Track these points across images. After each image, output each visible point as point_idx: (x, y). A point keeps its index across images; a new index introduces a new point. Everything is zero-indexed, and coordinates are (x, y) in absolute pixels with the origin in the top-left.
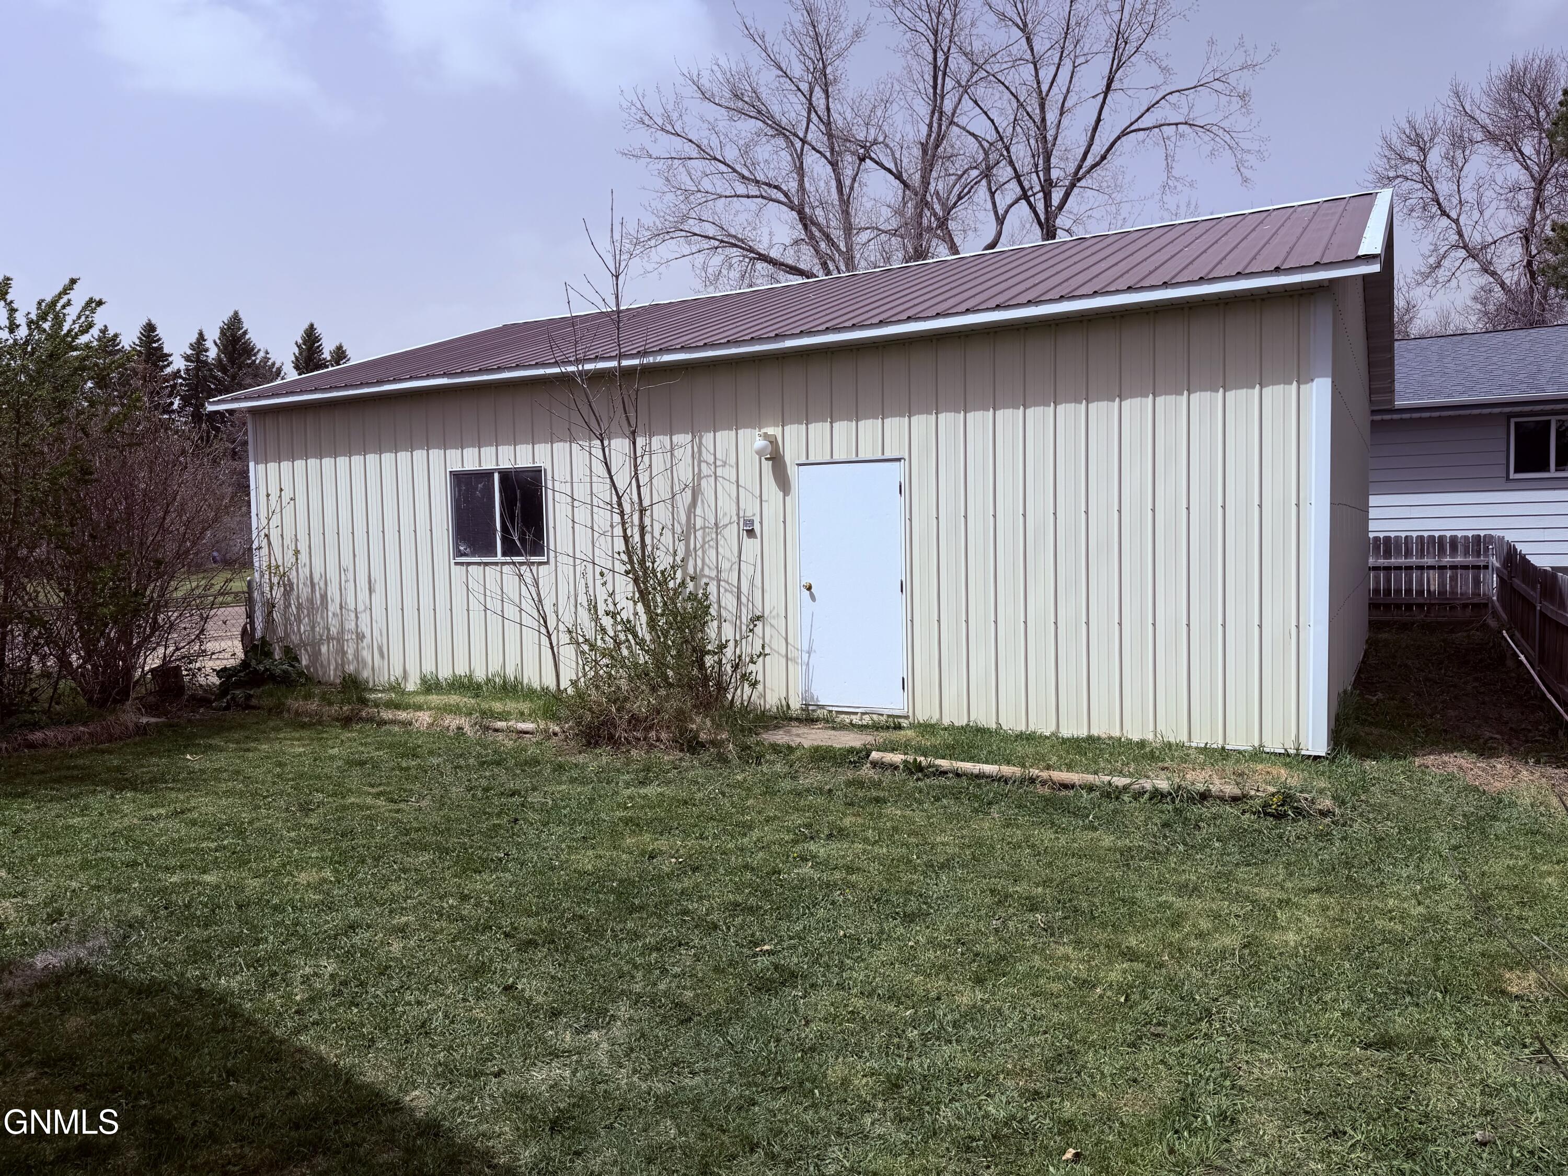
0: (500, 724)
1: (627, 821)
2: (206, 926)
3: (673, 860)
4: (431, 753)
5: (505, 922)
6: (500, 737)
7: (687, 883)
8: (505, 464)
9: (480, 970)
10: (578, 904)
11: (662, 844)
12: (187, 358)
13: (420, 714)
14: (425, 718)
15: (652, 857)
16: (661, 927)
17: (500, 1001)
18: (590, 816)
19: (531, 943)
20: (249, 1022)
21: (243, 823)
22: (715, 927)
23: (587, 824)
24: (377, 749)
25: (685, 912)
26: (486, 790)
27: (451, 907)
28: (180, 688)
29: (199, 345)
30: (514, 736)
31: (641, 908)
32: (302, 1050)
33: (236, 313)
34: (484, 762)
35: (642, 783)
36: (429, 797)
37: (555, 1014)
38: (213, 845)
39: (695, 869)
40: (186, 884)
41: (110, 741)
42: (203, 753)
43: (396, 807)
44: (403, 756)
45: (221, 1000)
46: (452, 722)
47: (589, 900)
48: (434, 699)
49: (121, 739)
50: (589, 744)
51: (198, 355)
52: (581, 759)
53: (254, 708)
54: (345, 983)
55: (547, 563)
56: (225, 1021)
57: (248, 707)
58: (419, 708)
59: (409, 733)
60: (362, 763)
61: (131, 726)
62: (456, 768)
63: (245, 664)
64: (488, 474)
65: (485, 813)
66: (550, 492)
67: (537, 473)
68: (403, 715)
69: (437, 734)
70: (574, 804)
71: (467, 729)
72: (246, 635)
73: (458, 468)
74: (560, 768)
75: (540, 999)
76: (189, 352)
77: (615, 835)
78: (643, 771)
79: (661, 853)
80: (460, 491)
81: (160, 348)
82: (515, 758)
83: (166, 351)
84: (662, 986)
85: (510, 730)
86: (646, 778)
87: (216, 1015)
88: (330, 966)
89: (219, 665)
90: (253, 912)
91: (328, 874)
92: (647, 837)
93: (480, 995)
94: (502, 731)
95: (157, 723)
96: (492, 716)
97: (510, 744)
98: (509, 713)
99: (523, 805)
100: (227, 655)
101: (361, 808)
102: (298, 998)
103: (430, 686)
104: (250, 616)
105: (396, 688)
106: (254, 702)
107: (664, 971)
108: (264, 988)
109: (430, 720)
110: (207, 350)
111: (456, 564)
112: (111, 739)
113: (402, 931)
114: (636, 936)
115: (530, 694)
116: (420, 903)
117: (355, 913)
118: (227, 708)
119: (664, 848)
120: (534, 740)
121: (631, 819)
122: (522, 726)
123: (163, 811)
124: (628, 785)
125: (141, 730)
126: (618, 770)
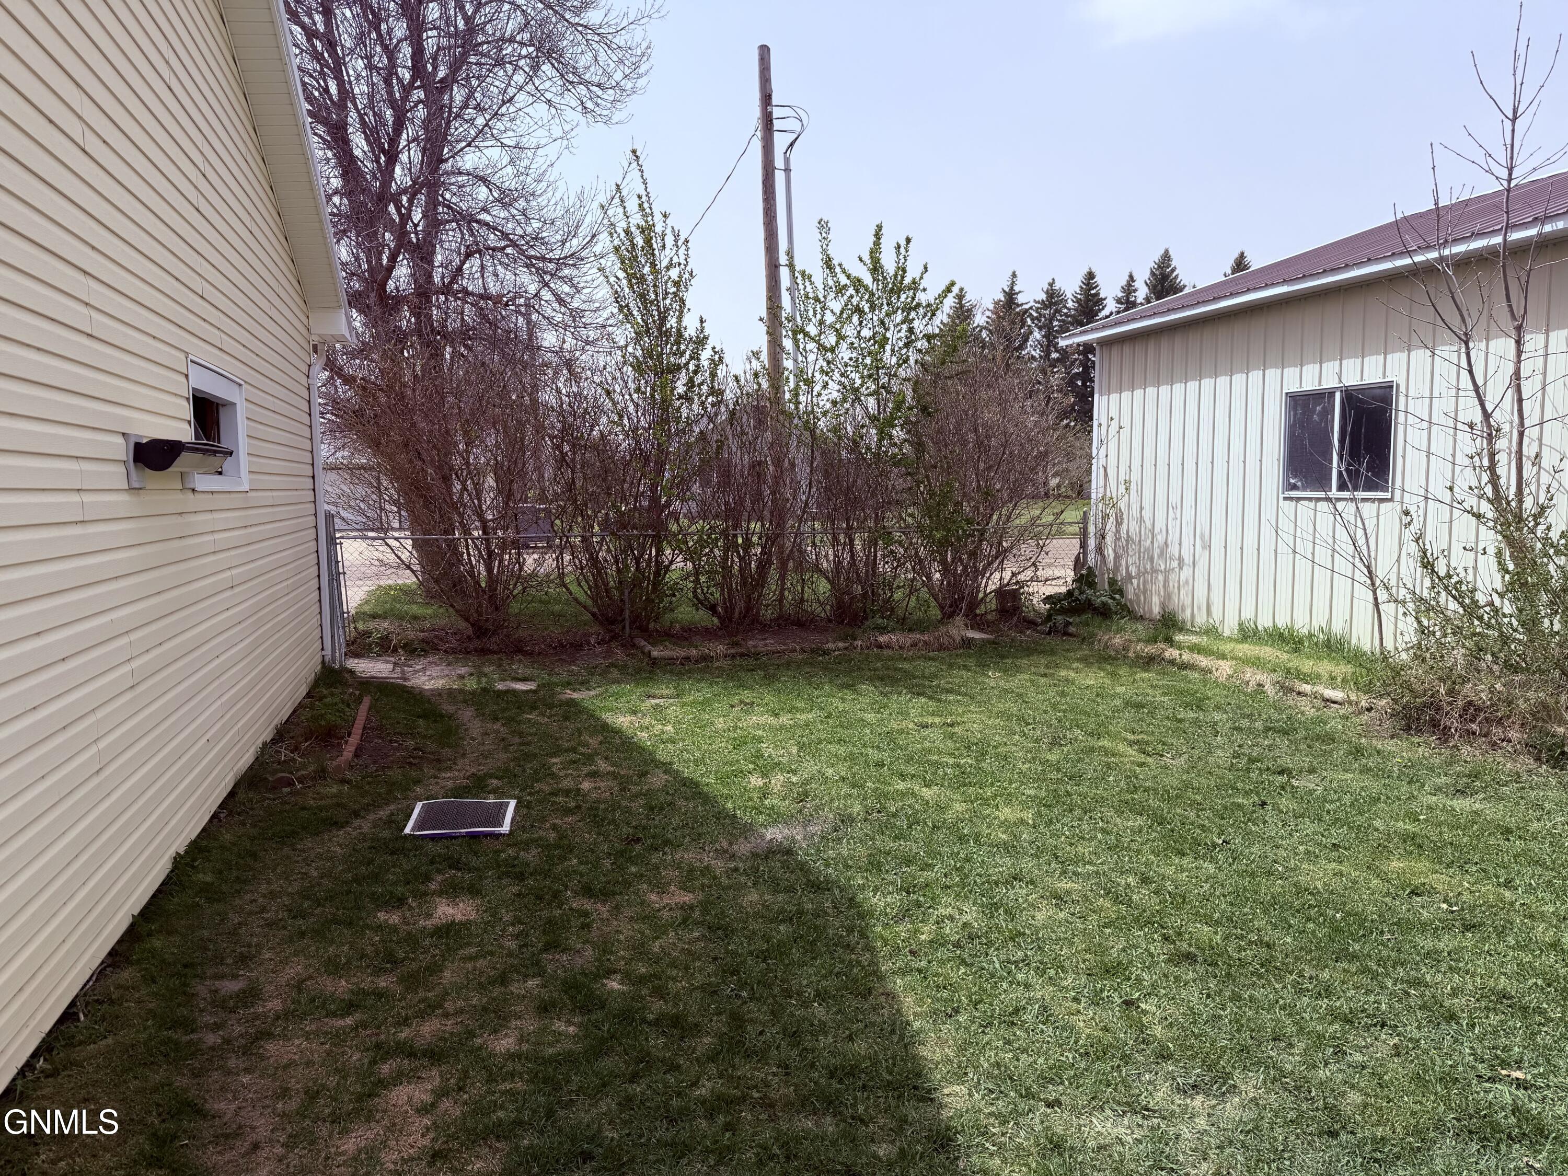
0: (1307, 688)
1: (1407, 838)
2: (897, 838)
3: (1444, 906)
4: (1218, 707)
5: (1174, 922)
6: (1303, 702)
7: (1445, 943)
8: (1352, 380)
9: (1112, 970)
10: (1275, 927)
11: (1439, 881)
12: (1119, 301)
13: (1221, 662)
14: (1225, 668)
15: (1414, 893)
16: (1368, 992)
17: (1113, 1015)
18: (1360, 820)
19: (1189, 958)
20: (869, 948)
21: (989, 745)
22: (1452, 1017)
23: (1350, 828)
24: (1164, 694)
25: (1417, 983)
26: (1252, 761)
27: (1128, 886)
28: (1017, 609)
29: (1129, 288)
30: (1319, 703)
31: (1353, 957)
32: (890, 996)
33: (1167, 251)
34: (1270, 729)
35: (1460, 792)
36: (1186, 756)
37: (1164, 1056)
38: (951, 761)
39: (1468, 927)
40: (904, 794)
41: (939, 650)
42: (1005, 671)
43: (1142, 758)
44: (1187, 706)
45: (862, 916)
46: (1254, 677)
47: (1290, 926)
48: (1246, 649)
49: (948, 649)
50: (1408, 729)
51: (1128, 297)
52: (1390, 745)
53: (1071, 635)
54: (971, 937)
55: (1391, 500)
56: (854, 938)
57: (1066, 634)
58: (1223, 657)
59: (1205, 681)
60: (1139, 706)
61: (958, 639)
62: (1235, 729)
63: (1070, 593)
64: (1331, 394)
65: (1233, 788)
66: (1401, 415)
67: (1388, 387)
68: (1203, 661)
69: (1234, 688)
70: (1347, 799)
71: (1269, 688)
72: (1079, 563)
73: (1294, 388)
74: (1358, 752)
75: (1158, 1031)
76: (1120, 295)
77: (1382, 850)
78: (1469, 776)
79: (1432, 891)
80: (1295, 415)
81: (1097, 294)
82: (1307, 729)
83: (1102, 296)
84: (1323, 1074)
85: (1315, 695)
86: (1468, 786)
87: (850, 930)
88: (971, 914)
89: (1050, 590)
90: (940, 835)
91: (1029, 816)
92: (1423, 865)
93: (1096, 1000)
94: (1305, 695)
95: (983, 640)
96: (1298, 677)
97: (1310, 712)
98: (1318, 676)
99: (1283, 788)
100: (1061, 582)
101: (1107, 752)
102: (923, 937)
103: (1247, 634)
104: (1084, 545)
105: (1212, 631)
106: (1072, 629)
107: (1339, 1053)
108: (904, 916)
109: (1230, 672)
110: (1135, 291)
111: (1285, 499)
112: (941, 648)
113: (1059, 899)
114: (1327, 991)
115: (1356, 657)
116: (1097, 873)
117: (1028, 864)
118: (1049, 633)
119: (1440, 887)
120: (1341, 712)
121: (1414, 837)
122: (1329, 693)
123: (937, 720)
124: (1438, 789)
125: (967, 643)
126: (1432, 769)
